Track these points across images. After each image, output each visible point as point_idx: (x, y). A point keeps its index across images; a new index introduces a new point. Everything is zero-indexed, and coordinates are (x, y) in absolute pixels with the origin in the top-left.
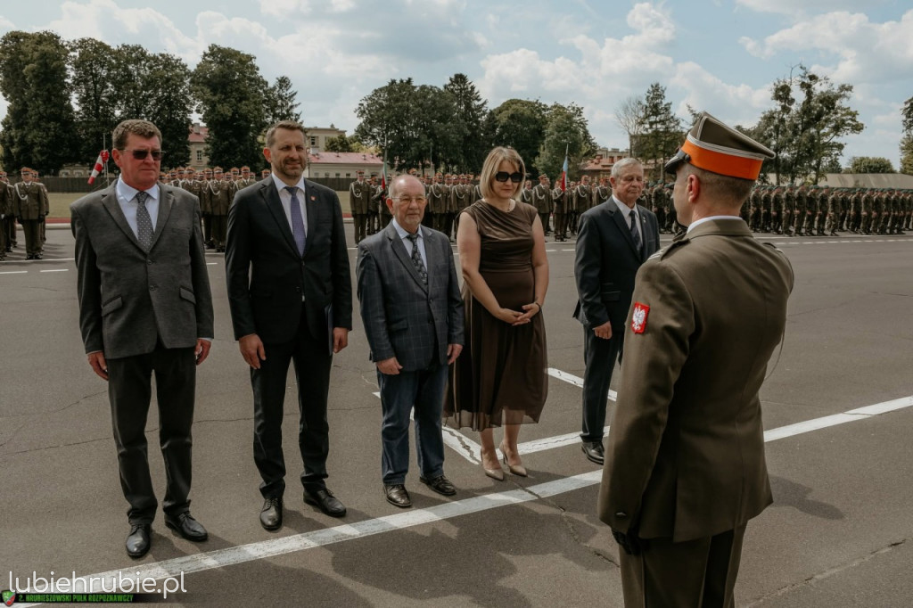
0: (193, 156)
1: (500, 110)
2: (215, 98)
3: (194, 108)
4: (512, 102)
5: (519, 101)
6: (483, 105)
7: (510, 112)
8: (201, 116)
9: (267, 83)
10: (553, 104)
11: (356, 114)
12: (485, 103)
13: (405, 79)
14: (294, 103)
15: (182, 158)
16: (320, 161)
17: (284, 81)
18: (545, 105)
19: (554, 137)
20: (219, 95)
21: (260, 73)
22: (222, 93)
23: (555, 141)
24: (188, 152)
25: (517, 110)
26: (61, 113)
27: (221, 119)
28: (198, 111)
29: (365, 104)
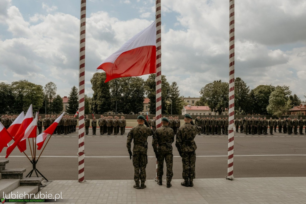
0: (145, 108)
1: (256, 90)
2: (151, 90)
3: (145, 93)
4: (261, 86)
5: (263, 86)
6: (247, 88)
7: (259, 90)
8: (147, 95)
9: (169, 84)
10: (277, 86)
11: (200, 93)
12: (249, 87)
13: (219, 80)
14: (178, 90)
15: (141, 109)
16: (191, 109)
17: (175, 83)
18: (274, 87)
19: (272, 99)
20: (153, 89)
21: (167, 81)
22: (154, 88)
23: (272, 100)
24: (143, 107)
25: (262, 89)
26: (106, 95)
27: (153, 96)
28: (146, 94)
29: (203, 89)
